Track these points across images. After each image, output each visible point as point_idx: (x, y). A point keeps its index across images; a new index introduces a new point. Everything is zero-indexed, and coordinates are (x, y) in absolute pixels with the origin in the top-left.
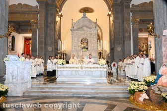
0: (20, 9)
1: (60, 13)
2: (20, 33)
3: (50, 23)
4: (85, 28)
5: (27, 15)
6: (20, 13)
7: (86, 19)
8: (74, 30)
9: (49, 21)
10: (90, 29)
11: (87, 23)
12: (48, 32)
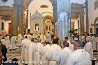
0: (4, 9)
1: (27, 10)
2: (6, 21)
3: (20, 16)
4: (37, 18)
5: (8, 12)
6: (5, 10)
7: (37, 13)
8: (31, 19)
9: (20, 15)
10: (40, 18)
11: (38, 16)
12: (19, 20)
